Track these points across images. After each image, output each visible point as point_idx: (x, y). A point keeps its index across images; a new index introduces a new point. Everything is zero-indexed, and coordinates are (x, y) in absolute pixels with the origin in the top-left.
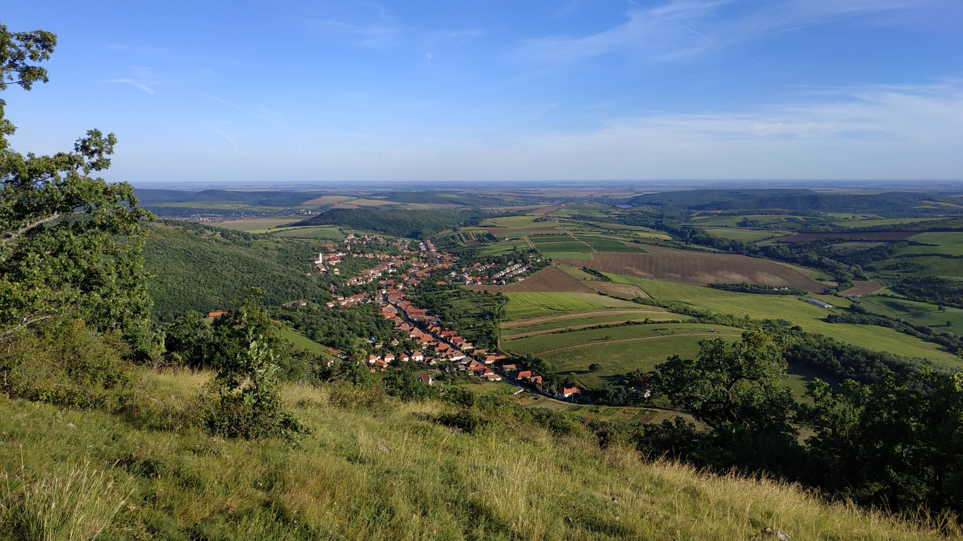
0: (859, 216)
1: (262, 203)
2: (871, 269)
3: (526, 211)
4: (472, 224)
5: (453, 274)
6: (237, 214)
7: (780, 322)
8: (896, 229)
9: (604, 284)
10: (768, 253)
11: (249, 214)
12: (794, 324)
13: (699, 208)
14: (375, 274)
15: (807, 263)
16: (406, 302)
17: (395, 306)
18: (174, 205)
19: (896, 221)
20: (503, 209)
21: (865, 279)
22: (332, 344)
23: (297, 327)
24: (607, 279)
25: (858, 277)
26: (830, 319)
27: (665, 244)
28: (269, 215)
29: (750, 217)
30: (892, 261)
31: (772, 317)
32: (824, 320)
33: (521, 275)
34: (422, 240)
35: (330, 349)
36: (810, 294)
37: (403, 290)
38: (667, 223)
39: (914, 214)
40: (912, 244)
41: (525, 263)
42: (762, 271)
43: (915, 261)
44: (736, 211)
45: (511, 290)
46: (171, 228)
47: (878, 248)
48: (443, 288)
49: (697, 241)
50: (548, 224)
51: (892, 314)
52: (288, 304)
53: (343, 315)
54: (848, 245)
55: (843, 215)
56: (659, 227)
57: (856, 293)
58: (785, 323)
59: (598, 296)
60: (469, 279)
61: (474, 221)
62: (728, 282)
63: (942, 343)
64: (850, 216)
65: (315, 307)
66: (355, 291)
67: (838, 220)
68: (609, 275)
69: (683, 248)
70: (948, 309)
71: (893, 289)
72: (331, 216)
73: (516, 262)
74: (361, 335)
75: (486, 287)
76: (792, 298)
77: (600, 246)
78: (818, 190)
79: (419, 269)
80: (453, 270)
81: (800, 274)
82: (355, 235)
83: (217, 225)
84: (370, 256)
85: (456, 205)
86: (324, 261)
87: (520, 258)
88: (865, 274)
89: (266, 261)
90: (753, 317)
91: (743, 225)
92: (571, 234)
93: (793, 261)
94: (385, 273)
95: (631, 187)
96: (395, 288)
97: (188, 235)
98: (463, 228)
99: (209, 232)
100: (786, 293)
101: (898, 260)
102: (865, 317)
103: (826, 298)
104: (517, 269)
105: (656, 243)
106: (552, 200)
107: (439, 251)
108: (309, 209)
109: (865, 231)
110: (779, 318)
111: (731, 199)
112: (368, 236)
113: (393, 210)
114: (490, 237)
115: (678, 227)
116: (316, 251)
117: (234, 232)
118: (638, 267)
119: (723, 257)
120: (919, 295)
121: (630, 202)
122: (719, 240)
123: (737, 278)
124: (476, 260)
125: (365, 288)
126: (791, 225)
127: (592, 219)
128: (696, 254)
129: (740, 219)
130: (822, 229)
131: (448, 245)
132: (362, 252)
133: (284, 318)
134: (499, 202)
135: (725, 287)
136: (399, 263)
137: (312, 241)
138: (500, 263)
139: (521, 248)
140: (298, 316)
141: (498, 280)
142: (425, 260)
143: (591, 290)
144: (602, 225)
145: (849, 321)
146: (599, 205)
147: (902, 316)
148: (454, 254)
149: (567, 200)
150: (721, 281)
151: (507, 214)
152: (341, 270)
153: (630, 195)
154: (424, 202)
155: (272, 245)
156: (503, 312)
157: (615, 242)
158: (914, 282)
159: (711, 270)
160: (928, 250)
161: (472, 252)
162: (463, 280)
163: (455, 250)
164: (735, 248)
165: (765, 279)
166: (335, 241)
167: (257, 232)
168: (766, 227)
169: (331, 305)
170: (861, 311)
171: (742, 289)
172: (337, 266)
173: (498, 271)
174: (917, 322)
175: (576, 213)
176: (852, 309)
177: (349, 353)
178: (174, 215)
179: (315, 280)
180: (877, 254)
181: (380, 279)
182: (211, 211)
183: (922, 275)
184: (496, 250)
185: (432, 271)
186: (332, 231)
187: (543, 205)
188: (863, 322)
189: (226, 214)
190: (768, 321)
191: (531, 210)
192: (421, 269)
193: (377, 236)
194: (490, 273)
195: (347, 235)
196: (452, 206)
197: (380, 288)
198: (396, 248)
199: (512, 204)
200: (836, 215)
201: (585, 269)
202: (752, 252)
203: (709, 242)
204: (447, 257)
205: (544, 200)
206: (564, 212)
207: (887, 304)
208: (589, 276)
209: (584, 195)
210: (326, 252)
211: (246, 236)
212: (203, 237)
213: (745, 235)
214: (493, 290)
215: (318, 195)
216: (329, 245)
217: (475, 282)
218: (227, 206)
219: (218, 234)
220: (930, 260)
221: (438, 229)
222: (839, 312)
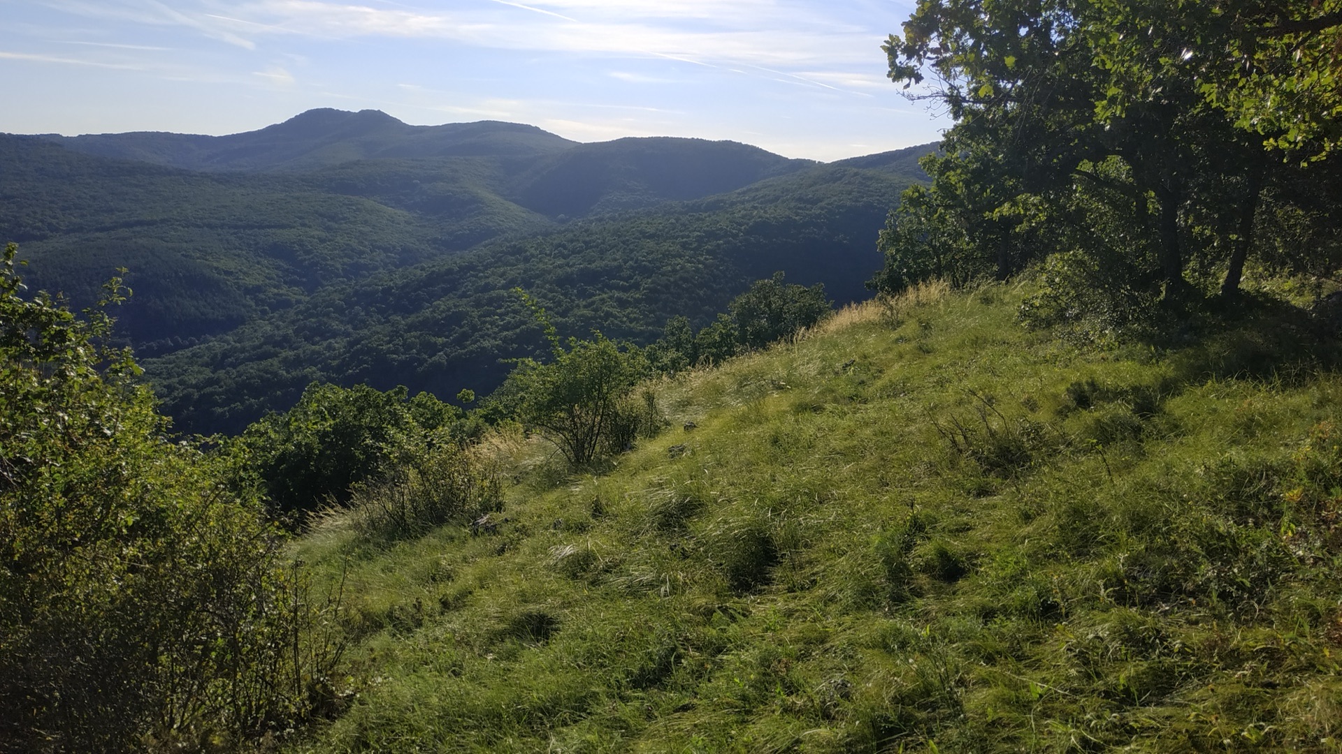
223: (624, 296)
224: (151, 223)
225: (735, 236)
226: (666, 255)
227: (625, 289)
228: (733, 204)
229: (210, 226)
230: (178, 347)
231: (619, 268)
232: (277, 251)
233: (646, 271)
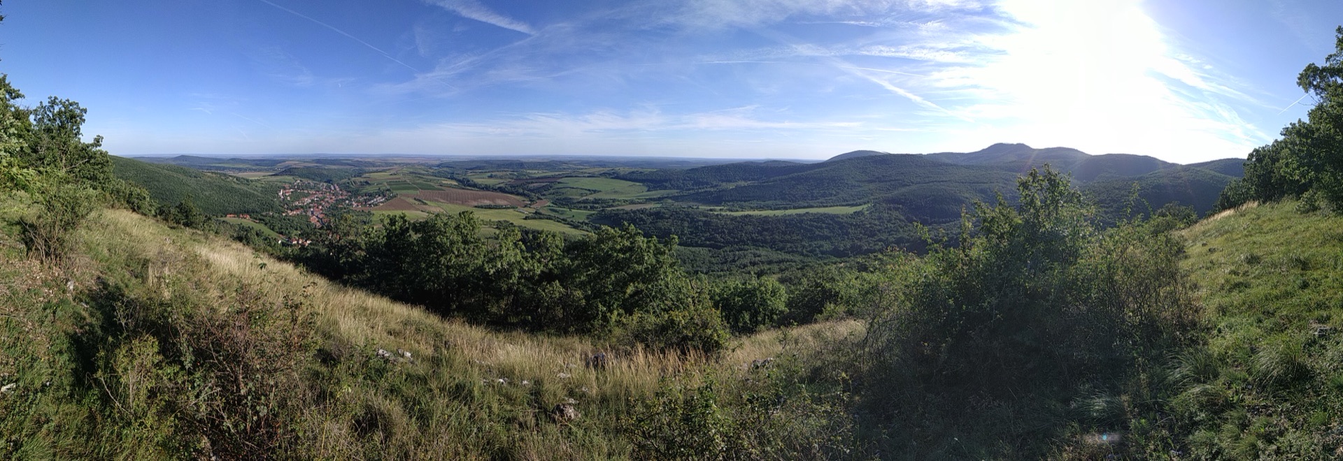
0: (540, 172)
1: (257, 165)
2: (544, 195)
3: (387, 170)
4: (358, 176)
5: (347, 202)
6: (245, 170)
7: (505, 221)
8: (553, 177)
9: (424, 206)
10: (501, 190)
11: (250, 170)
12: (511, 222)
13: (471, 169)
14: (308, 200)
15: (518, 194)
16: (322, 215)
17: (317, 217)
18: (217, 165)
19: (553, 174)
20: (375, 169)
21: (541, 199)
22: (281, 233)
23: (266, 224)
24: (425, 204)
25: (539, 199)
26: (526, 218)
27: (455, 187)
28: (260, 171)
29: (493, 174)
30: (552, 191)
31: (502, 220)
32: (524, 219)
33: (382, 202)
34: (332, 184)
35: (281, 235)
36: (519, 207)
37: (321, 209)
38: (455, 176)
39: (560, 170)
40: (559, 183)
41: (384, 196)
42: (498, 198)
43: (560, 190)
44: (487, 171)
45: (376, 210)
46: (214, 175)
47: (546, 185)
48: (341, 209)
49: (469, 185)
50: (397, 176)
51: (553, 214)
52: (264, 214)
53: (289, 220)
54: (535, 184)
55: (534, 171)
56: (452, 178)
57: (538, 206)
58: (507, 222)
59: (420, 212)
60: (355, 204)
61: (359, 175)
62: (483, 204)
63: (571, 225)
64: (536, 172)
65: (276, 215)
66: (297, 208)
67: (532, 174)
68: (427, 202)
69: (463, 189)
70: (573, 210)
71: (553, 203)
72: (289, 171)
73: (379, 196)
74: (296, 229)
75: (363, 208)
76: (511, 210)
77: (423, 187)
78: (523, 160)
79: (330, 199)
80: (347, 199)
81: (515, 199)
82: (301, 181)
83: (235, 175)
84: (306, 192)
85: (350, 167)
86: (283, 194)
87: (381, 193)
88: (542, 197)
89: (255, 193)
90: (492, 220)
91: (491, 177)
92: (408, 181)
93: (512, 193)
94: (313, 200)
95: (439, 158)
96: (317, 208)
97: (222, 179)
98: (353, 179)
99: (231, 178)
100: (509, 208)
101: (554, 191)
102: (542, 216)
103: (525, 209)
104: (380, 199)
105: (450, 186)
106: (400, 164)
107: (341, 190)
108: (279, 167)
109: (542, 178)
110: (504, 219)
111: (485, 165)
112: (306, 181)
113: (318, 168)
114: (367, 183)
115: (461, 178)
116: (279, 188)
117: (242, 178)
118: (441, 198)
119: (481, 193)
120: (563, 205)
121: (438, 166)
122: (481, 185)
123: (487, 202)
124: (359, 195)
125: (302, 207)
126: (511, 176)
127: (419, 174)
128: (469, 191)
129: (489, 174)
130: (524, 178)
131: (346, 187)
132: (303, 189)
133: (260, 220)
134: (373, 164)
135: (482, 207)
136: (320, 196)
137: (278, 183)
138: (371, 196)
139: (383, 188)
140: (267, 219)
141: (370, 205)
142: (334, 195)
143: (418, 210)
144: (425, 177)
145: (535, 218)
146: (423, 167)
147: (557, 215)
148: (348, 192)
149: (407, 164)
150: (480, 204)
151: (377, 172)
152: (291, 198)
153: (438, 163)
154: (334, 165)
155: (259, 185)
156: (371, 221)
157: (430, 186)
158: (560, 199)
159: (475, 199)
160: (565, 185)
161: (358, 191)
162: (351, 205)
163: (349, 190)
164: (487, 188)
165: (500, 202)
166: (290, 183)
167: (253, 178)
168: (501, 178)
169: (284, 214)
170: (540, 214)
171: (489, 207)
172: (289, 196)
173: (369, 200)
174: (562, 217)
175: (412, 170)
176: (536, 213)
177: (289, 238)
178: (217, 170)
179: (277, 202)
180: (546, 188)
181: (310, 203)
182: (233, 168)
183: (563, 197)
184: (369, 189)
185: (337, 200)
186: (289, 178)
187: (395, 167)
188: (541, 218)
189: (240, 170)
190: (499, 221)
191: (389, 170)
192: (331, 199)
193: (310, 181)
194: (366, 201)
195: (296, 181)
196: (349, 167)
197: (310, 208)
198: (319, 188)
199: (379, 166)
200: (531, 171)
201: (415, 199)
202: (494, 190)
203: (475, 185)
204: (345, 193)
205: (396, 164)
206: (405, 170)
207: (551, 210)
208: (417, 202)
209: (415, 162)
210: (284, 188)
211: (247, 181)
212: (228, 180)
213: (491, 182)
214: (366, 209)
215: (284, 161)
216: (287, 186)
217: (358, 205)
218: (241, 166)
219: (235, 179)
220: (566, 190)
221: (341, 178)
222: (530, 215)
223: (1107, 210)
224: (946, 181)
225: (1148, 189)
226: (1123, 196)
227: (1107, 208)
228: (1147, 178)
229: (963, 183)
230: (951, 221)
231: (1105, 200)
232: (982, 191)
233: (1114, 201)
